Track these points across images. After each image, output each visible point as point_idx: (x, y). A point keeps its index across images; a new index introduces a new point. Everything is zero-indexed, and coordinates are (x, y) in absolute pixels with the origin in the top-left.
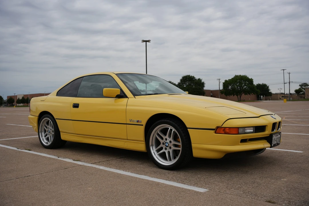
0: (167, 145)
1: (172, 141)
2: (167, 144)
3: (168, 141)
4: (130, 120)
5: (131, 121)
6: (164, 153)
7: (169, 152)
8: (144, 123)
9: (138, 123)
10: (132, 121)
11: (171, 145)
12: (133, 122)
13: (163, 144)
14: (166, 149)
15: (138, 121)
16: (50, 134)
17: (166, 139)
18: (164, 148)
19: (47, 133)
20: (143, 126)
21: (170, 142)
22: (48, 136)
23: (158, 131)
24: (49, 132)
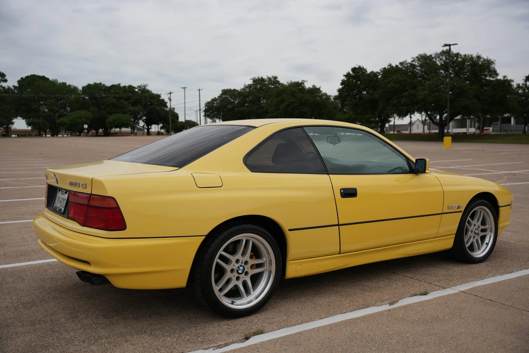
0: (477, 231)
3: (477, 227)
4: (448, 206)
7: (477, 241)
8: (463, 209)
9: (457, 210)
12: (451, 209)
13: (472, 231)
15: (458, 208)
16: (243, 277)
17: (475, 225)
18: (473, 236)
19: (232, 277)
20: (462, 213)
21: (479, 227)
22: (236, 283)
23: (469, 218)
24: (240, 272)
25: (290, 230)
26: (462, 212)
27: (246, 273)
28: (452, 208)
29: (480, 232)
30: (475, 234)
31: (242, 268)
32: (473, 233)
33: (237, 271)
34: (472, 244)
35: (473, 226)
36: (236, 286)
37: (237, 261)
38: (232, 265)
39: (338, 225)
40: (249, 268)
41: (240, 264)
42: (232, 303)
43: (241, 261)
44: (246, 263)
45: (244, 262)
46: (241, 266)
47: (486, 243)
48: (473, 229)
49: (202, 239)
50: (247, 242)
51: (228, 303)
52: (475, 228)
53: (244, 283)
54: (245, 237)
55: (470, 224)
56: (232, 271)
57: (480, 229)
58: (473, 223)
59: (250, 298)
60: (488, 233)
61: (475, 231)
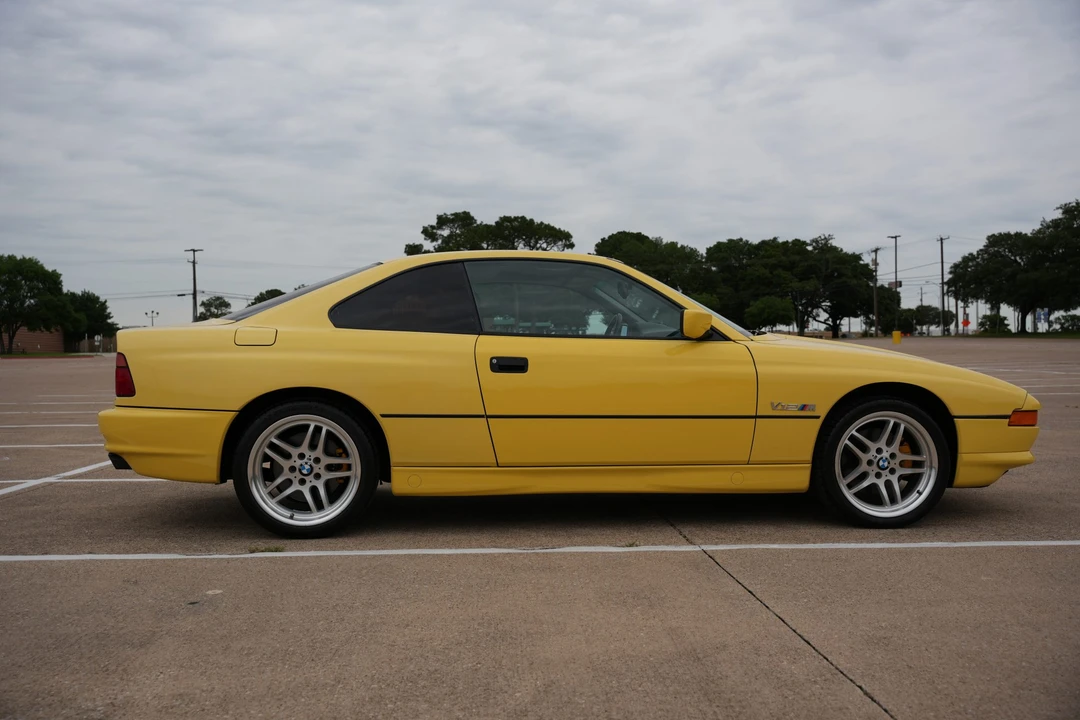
0: (886, 464)
1: (897, 452)
2: (884, 461)
3: (885, 454)
4: (772, 404)
5: (774, 407)
6: (874, 486)
7: (888, 484)
8: (823, 411)
9: (804, 412)
10: (780, 407)
11: (895, 464)
12: (782, 410)
13: (870, 463)
14: (878, 475)
15: (804, 407)
16: (311, 481)
17: (879, 451)
18: (874, 473)
19: (292, 478)
20: (819, 422)
21: (893, 456)
22: (300, 488)
23: (854, 432)
24: (305, 472)
25: (383, 416)
26: (818, 417)
27: (318, 476)
28: (785, 408)
29: (897, 467)
31: (307, 467)
32: (875, 465)
33: (300, 470)
34: (872, 489)
35: (873, 452)
36: (299, 493)
37: (302, 456)
38: (292, 461)
39: (486, 416)
40: (322, 468)
41: (305, 460)
42: (291, 517)
43: (307, 456)
44: (317, 460)
45: (312, 458)
46: (307, 464)
47: (918, 491)
48: (872, 458)
49: (232, 415)
50: (318, 429)
51: (281, 515)
52: (879, 456)
53: (314, 491)
54: (312, 421)
55: (865, 449)
56: (292, 469)
57: (897, 461)
58: (873, 446)
59: (322, 513)
60: (925, 470)
61: (881, 463)
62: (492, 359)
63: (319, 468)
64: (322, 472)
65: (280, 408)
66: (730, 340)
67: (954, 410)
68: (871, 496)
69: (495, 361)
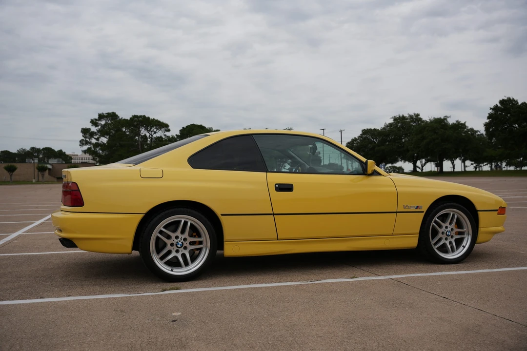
1: (454, 228)
3: (449, 229)
4: (404, 206)
5: (405, 208)
7: (450, 243)
8: (425, 209)
9: (417, 210)
10: (407, 207)
11: (453, 233)
13: (443, 233)
14: (446, 239)
15: (417, 207)
16: (182, 251)
17: (446, 227)
18: (444, 238)
19: (172, 249)
20: (424, 214)
21: (452, 229)
22: (176, 254)
23: (437, 219)
24: (179, 246)
25: (222, 215)
26: (423, 212)
27: (186, 248)
28: (409, 208)
29: (454, 235)
30: (448, 236)
31: (180, 243)
32: (445, 234)
33: (176, 245)
34: (444, 245)
35: (444, 228)
36: (176, 257)
37: (177, 237)
38: (172, 240)
39: (274, 214)
40: (188, 244)
41: (179, 239)
42: (172, 271)
43: (180, 238)
44: (185, 239)
45: (183, 239)
46: (180, 241)
47: (463, 246)
48: (444, 231)
49: (142, 216)
50: (186, 223)
51: (166, 269)
52: (447, 230)
53: (184, 256)
54: (182, 218)
55: (440, 226)
56: (172, 245)
57: (454, 232)
58: (444, 225)
59: (188, 268)
60: (466, 236)
61: (448, 233)
62: (276, 185)
63: (186, 244)
64: (188, 245)
65: (167, 212)
66: (382, 175)
67: (478, 207)
68: (444, 249)
69: (277, 186)
